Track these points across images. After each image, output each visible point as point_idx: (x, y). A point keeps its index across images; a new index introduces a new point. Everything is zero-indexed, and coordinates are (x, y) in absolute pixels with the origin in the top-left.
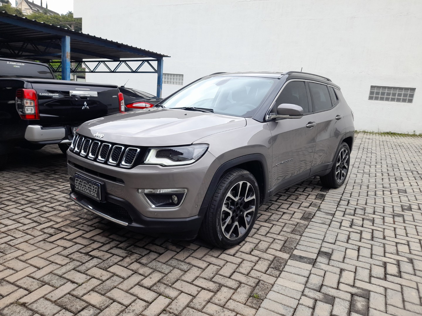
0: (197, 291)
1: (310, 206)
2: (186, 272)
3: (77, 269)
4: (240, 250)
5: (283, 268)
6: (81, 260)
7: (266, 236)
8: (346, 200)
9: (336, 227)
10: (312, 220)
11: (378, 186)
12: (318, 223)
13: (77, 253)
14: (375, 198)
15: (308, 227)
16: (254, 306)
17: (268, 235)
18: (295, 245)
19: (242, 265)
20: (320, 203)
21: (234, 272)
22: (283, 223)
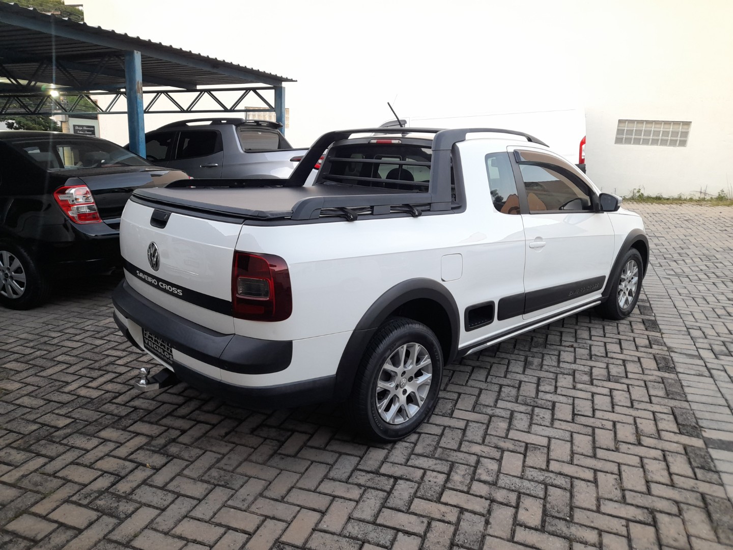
0: (623, 526)
1: (650, 343)
2: (571, 491)
4: (618, 439)
5: (715, 466)
6: (379, 487)
7: (633, 407)
8: (695, 328)
9: (726, 380)
10: (677, 371)
11: (718, 297)
12: (691, 375)
13: (359, 473)
15: (683, 384)
17: (636, 405)
18: (694, 420)
19: (647, 467)
20: (661, 336)
21: (647, 483)
22: (638, 379)
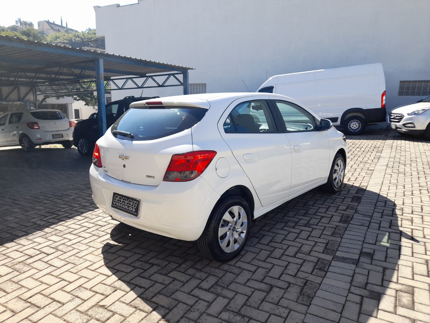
0: (251, 291)
1: (347, 208)
2: (238, 275)
3: (141, 275)
4: (284, 254)
5: (328, 269)
6: (143, 268)
7: (307, 239)
8: (382, 201)
9: (376, 228)
10: (350, 223)
11: (414, 185)
12: (357, 225)
13: (138, 261)
14: (412, 198)
15: (347, 229)
16: (305, 303)
17: (310, 239)
18: (337, 247)
19: (288, 267)
20: (357, 205)
21: (282, 274)
22: (322, 226)
